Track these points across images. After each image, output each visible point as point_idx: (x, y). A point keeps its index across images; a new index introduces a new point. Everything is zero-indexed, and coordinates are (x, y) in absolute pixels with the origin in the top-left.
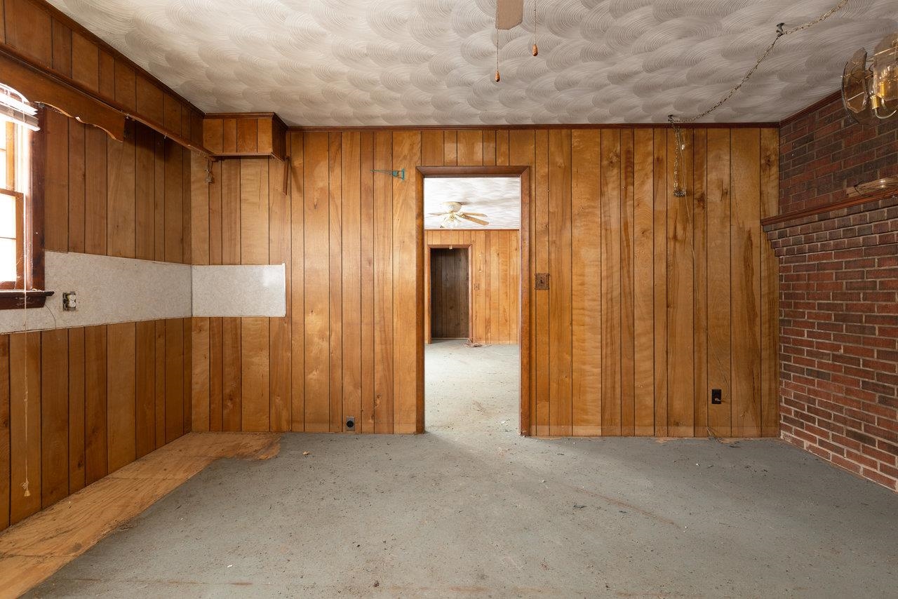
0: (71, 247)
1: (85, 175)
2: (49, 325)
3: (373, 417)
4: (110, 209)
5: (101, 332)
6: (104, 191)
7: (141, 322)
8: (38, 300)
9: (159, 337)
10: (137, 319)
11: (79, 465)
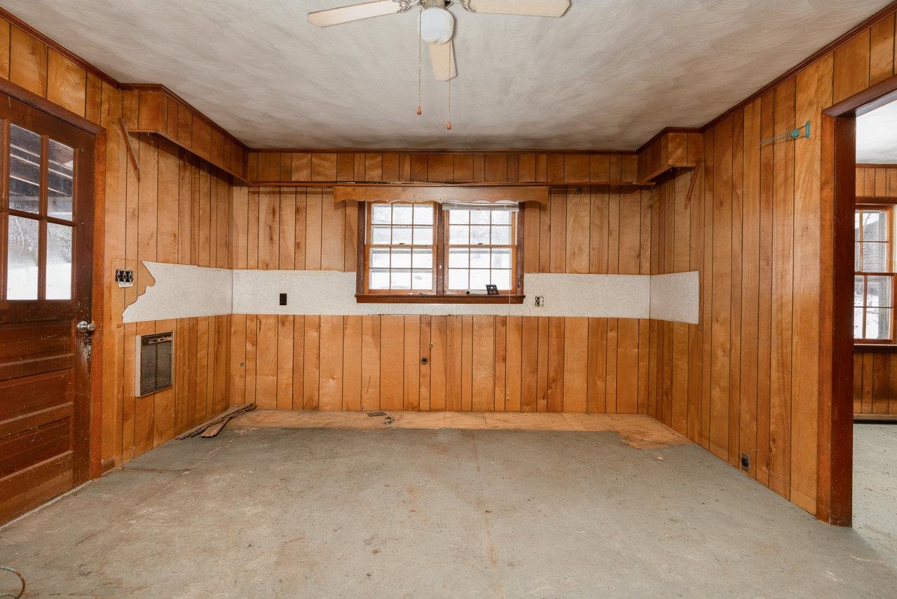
0: (542, 270)
1: (550, 226)
2: (527, 314)
3: (768, 465)
4: (568, 243)
5: (561, 322)
6: (564, 233)
7: (593, 318)
8: (519, 299)
9: (611, 330)
10: (590, 315)
11: (543, 398)
